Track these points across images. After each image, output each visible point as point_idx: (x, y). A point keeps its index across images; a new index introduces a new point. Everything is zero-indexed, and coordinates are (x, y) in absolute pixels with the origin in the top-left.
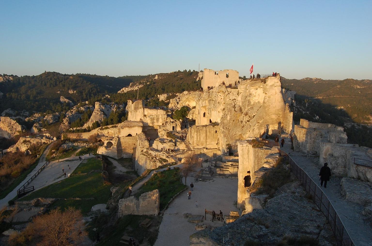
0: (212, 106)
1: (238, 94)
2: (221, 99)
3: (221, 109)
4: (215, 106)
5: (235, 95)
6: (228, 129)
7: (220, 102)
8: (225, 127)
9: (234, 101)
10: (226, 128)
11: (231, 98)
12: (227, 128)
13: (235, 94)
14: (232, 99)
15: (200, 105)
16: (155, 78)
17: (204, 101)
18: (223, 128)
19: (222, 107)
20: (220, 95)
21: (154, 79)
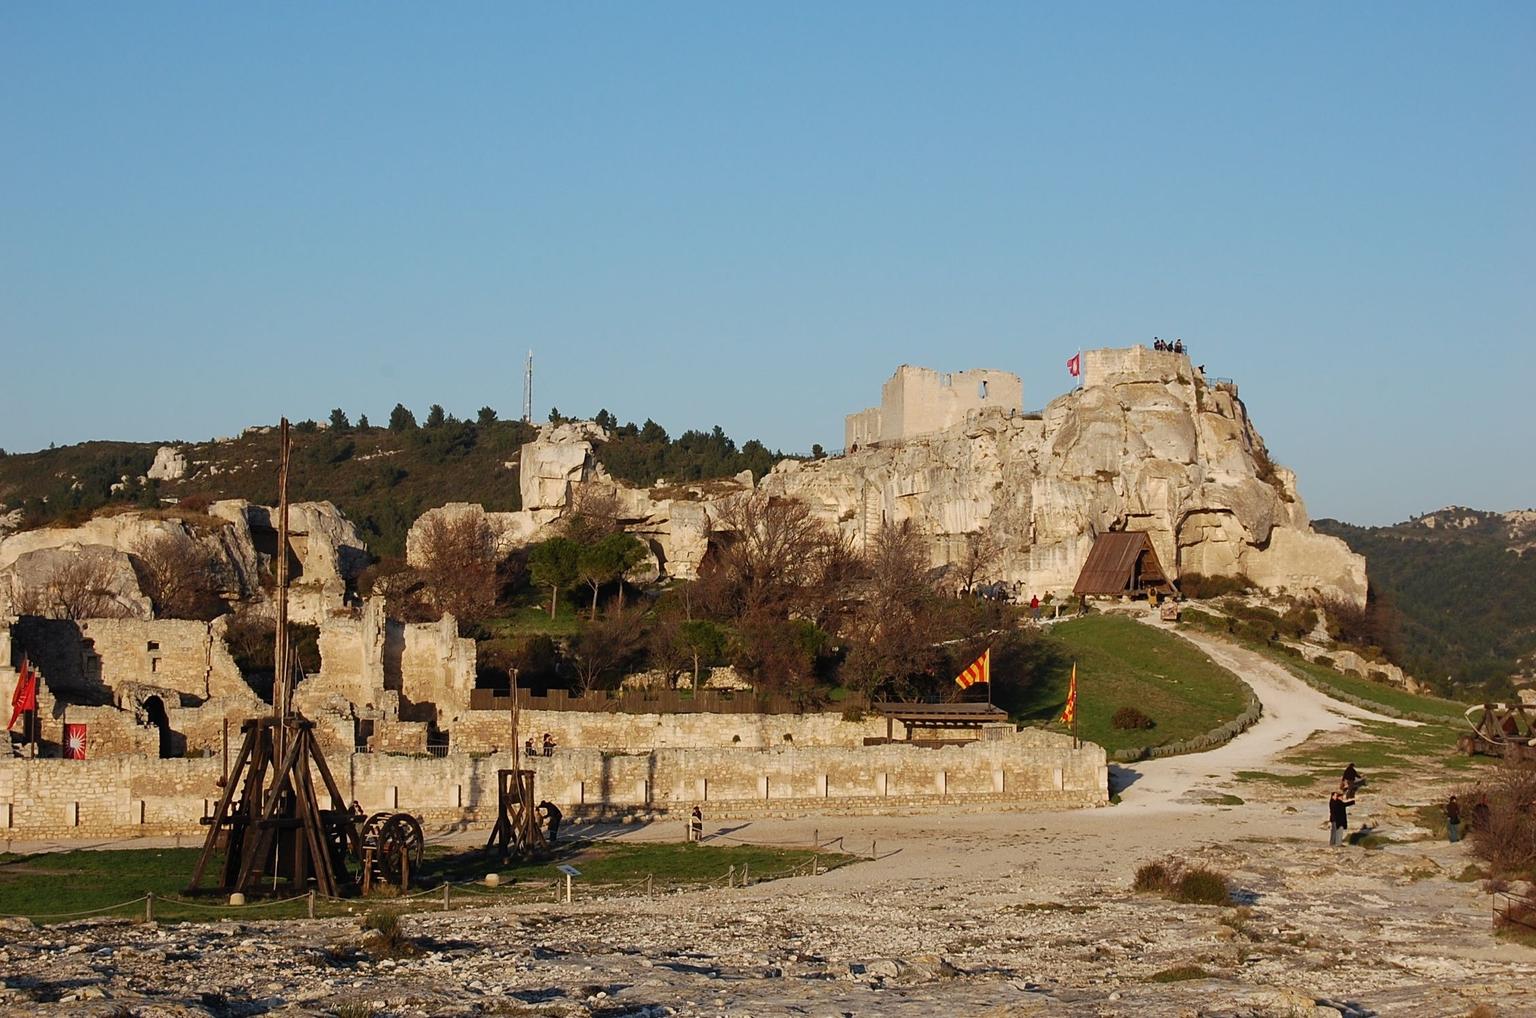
0: (948, 485)
1: (1043, 435)
2: (986, 455)
3: (986, 488)
4: (958, 485)
5: (1036, 439)
6: (1021, 531)
7: (981, 466)
8: (1012, 528)
9: (1033, 454)
10: (1015, 529)
11: (1023, 447)
12: (1019, 530)
13: (1034, 433)
14: (1026, 451)
15: (893, 491)
16: (151, 474)
17: (910, 477)
18: (1006, 532)
19: (989, 480)
20: (981, 447)
21: (150, 480)
